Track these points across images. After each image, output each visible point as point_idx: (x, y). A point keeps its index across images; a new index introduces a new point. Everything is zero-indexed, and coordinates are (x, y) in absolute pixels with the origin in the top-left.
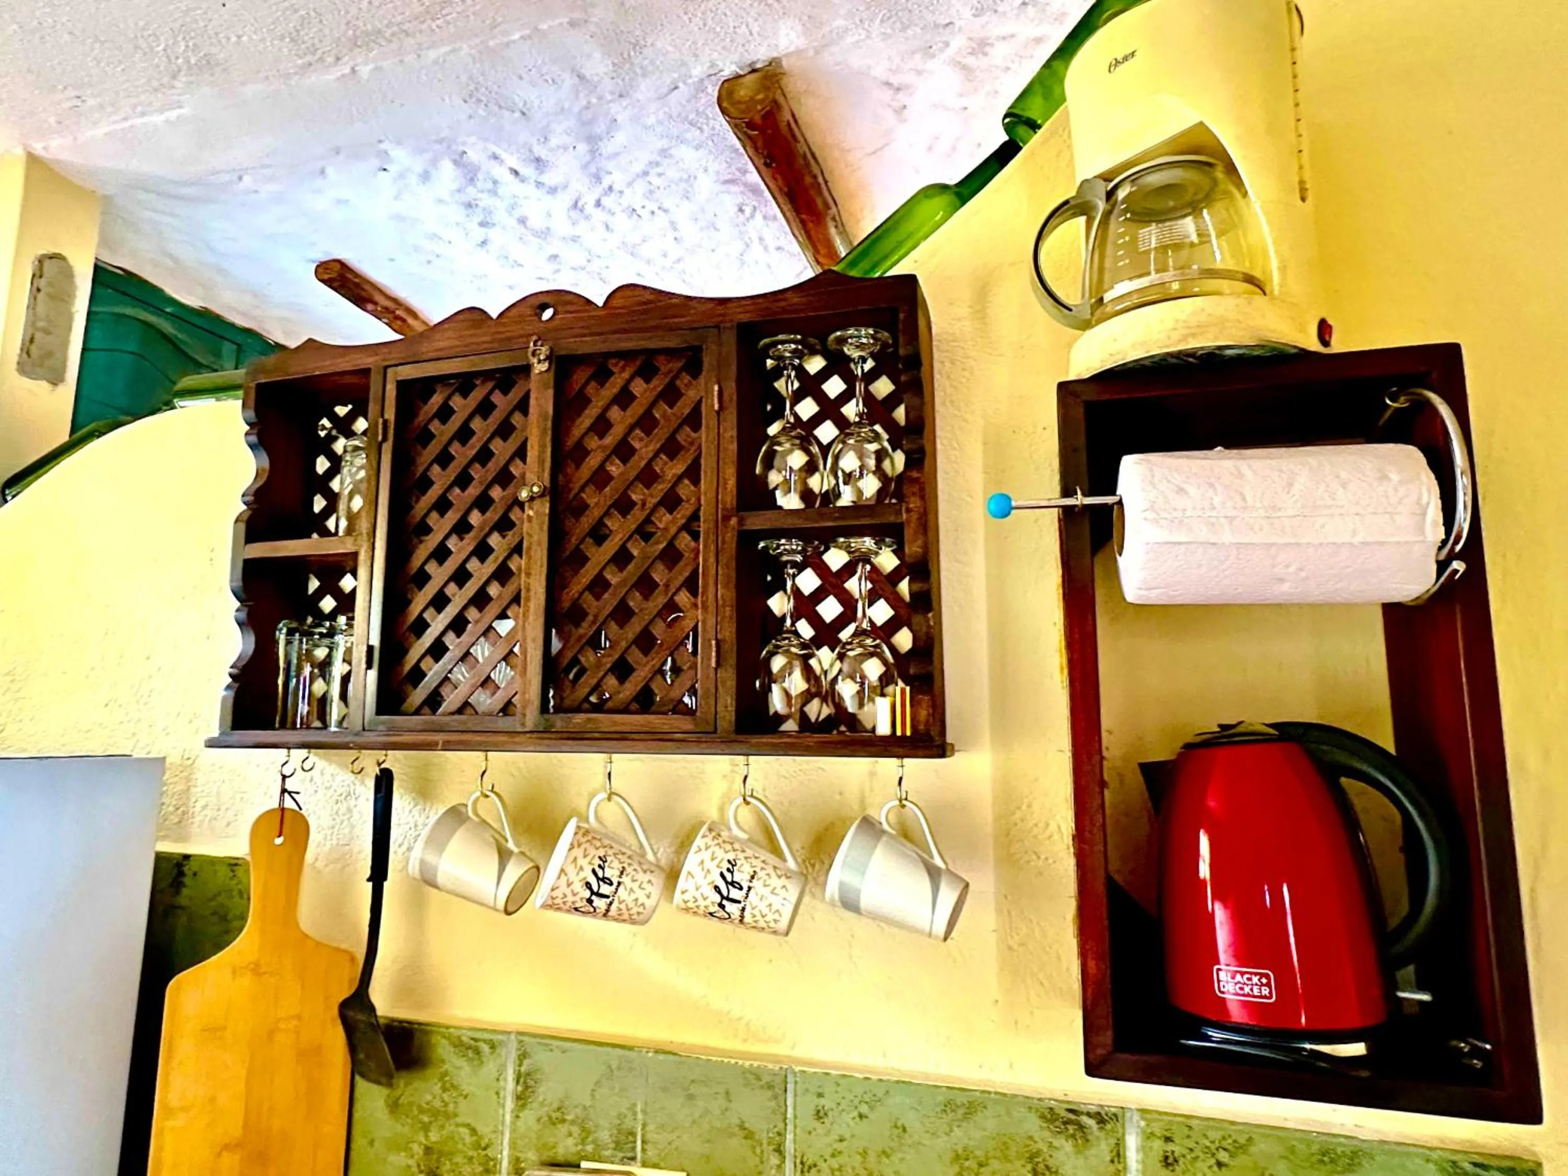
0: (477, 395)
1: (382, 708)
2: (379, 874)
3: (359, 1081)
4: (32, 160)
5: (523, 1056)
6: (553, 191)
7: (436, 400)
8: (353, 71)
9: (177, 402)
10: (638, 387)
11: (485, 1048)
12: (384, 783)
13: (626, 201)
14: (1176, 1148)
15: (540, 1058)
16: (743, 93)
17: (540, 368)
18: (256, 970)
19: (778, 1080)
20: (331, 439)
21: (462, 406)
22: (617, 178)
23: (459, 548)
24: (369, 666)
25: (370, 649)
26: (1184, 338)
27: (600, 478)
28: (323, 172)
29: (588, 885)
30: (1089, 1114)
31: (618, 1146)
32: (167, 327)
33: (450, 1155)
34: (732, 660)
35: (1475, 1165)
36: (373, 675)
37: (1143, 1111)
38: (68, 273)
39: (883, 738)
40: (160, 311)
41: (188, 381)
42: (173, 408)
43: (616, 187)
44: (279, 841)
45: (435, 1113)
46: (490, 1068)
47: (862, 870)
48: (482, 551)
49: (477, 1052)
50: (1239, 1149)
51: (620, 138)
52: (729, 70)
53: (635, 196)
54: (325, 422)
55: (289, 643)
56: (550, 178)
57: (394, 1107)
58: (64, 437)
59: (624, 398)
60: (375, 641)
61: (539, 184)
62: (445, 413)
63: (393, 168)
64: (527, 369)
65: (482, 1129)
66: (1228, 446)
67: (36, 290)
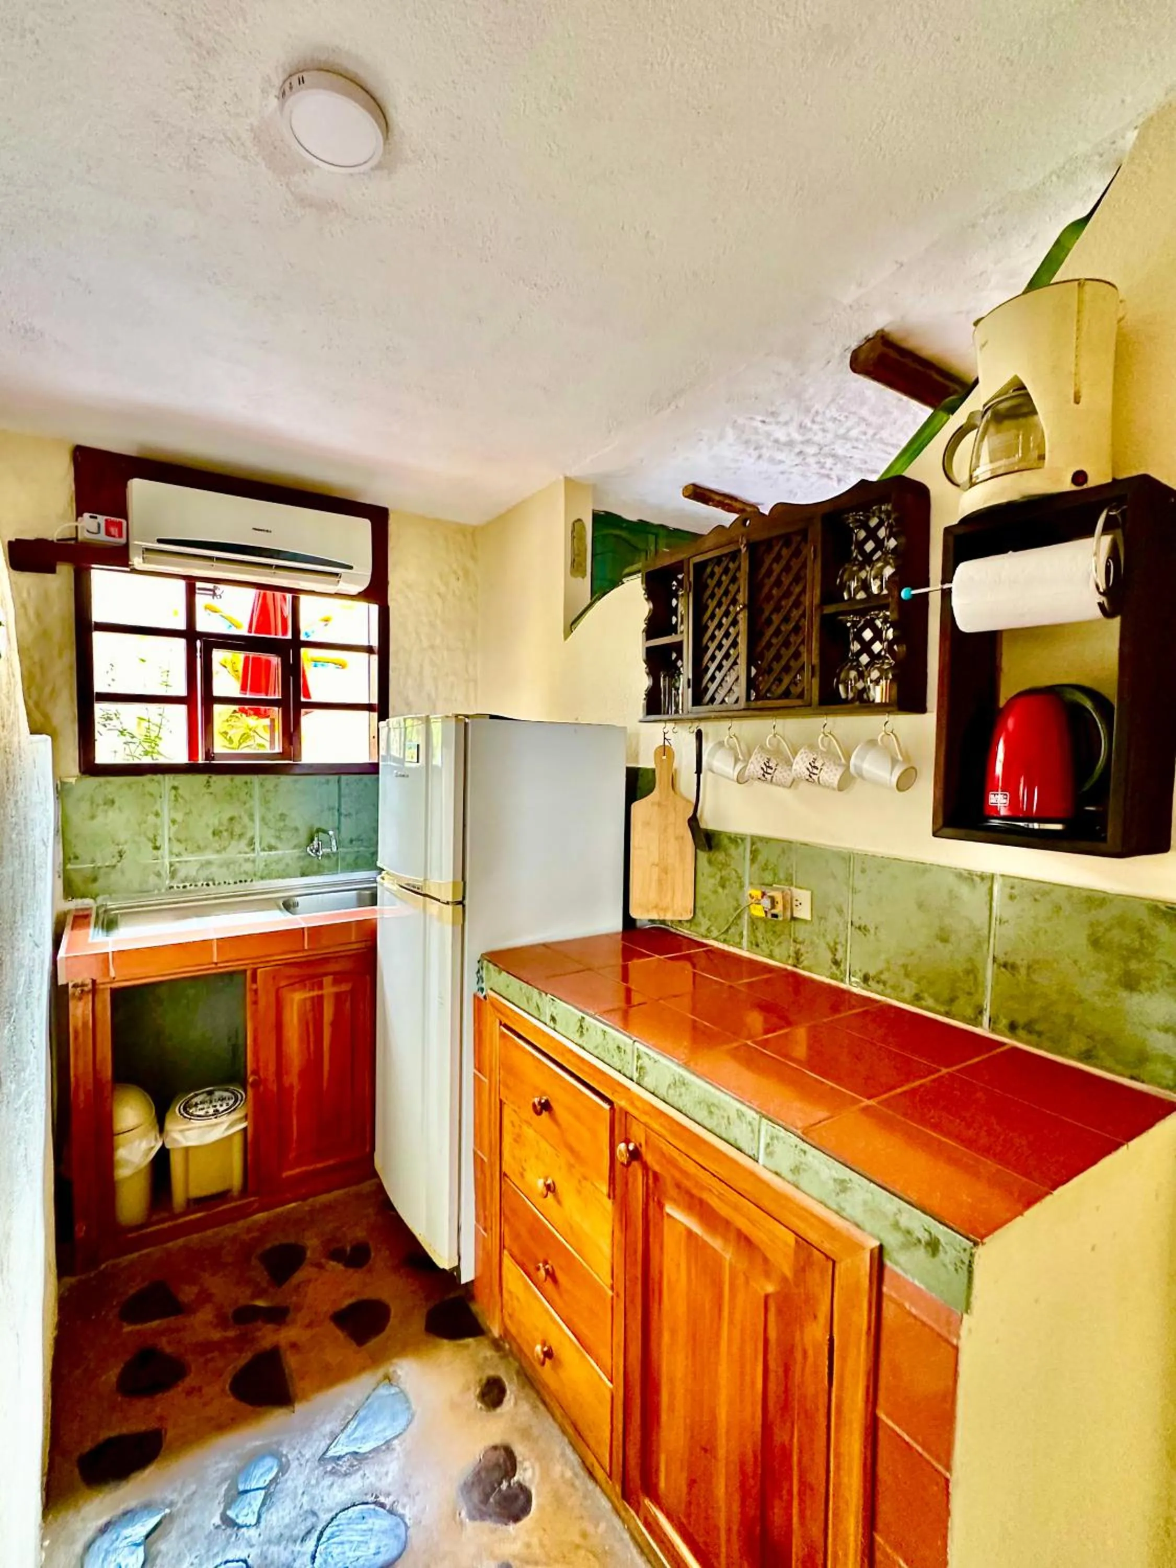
0: (724, 564)
1: (694, 704)
2: (699, 771)
3: (698, 851)
4: (567, 479)
5: (753, 844)
6: (786, 423)
7: (709, 570)
8: (677, 407)
9: (624, 580)
10: (785, 552)
11: (739, 841)
12: (699, 735)
13: (828, 414)
14: (1015, 892)
15: (759, 845)
16: (862, 356)
17: (744, 550)
18: (659, 804)
19: (847, 858)
20: (677, 590)
21: (718, 570)
22: (818, 406)
23: (719, 634)
24: (689, 687)
25: (689, 680)
26: (985, 502)
27: (769, 597)
28: (675, 449)
29: (762, 769)
30: (977, 875)
31: (787, 880)
32: (624, 534)
33: (729, 880)
34: (818, 673)
35: (1167, 907)
36: (690, 690)
37: (1002, 876)
38: (583, 527)
39: (878, 704)
40: (621, 528)
41: (627, 570)
42: (623, 583)
43: (821, 411)
44: (664, 757)
45: (723, 864)
46: (741, 848)
47: (863, 760)
48: (727, 635)
49: (737, 842)
50: (1045, 894)
51: (811, 390)
52: (854, 346)
53: (833, 412)
54: (675, 583)
55: (664, 680)
56: (782, 419)
57: (710, 862)
58: (589, 601)
59: (778, 559)
60: (690, 677)
61: (778, 423)
62: (712, 574)
63: (705, 438)
64: (740, 550)
65: (740, 871)
66: (1015, 550)
67: (573, 538)
